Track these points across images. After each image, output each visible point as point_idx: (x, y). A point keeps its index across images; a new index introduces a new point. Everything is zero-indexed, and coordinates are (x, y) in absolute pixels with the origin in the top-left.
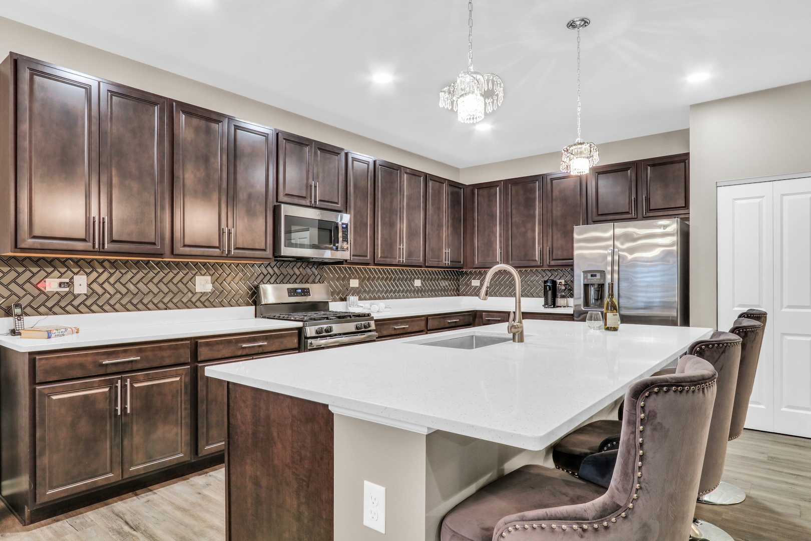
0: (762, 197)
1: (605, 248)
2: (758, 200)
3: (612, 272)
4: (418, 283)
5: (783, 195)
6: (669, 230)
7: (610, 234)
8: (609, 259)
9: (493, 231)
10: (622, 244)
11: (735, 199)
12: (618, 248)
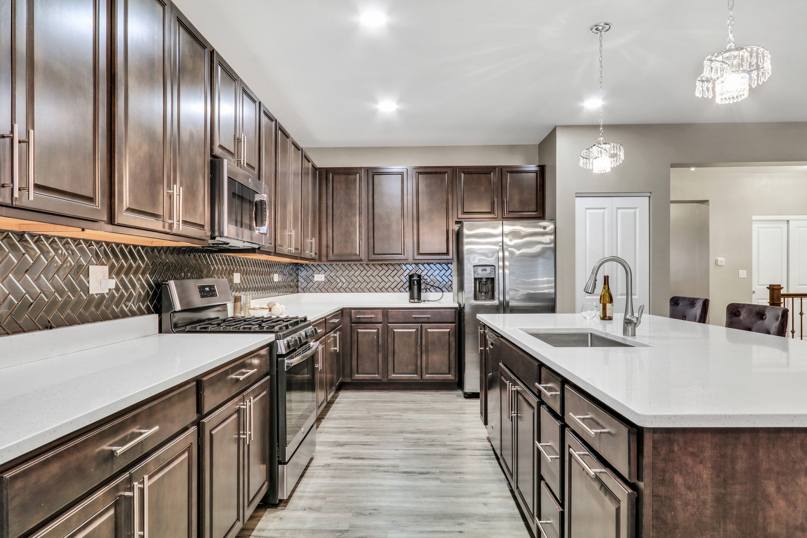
0: (605, 208)
1: (495, 244)
2: (602, 211)
3: (504, 267)
4: (276, 278)
5: (618, 208)
6: (548, 230)
7: (498, 231)
8: (501, 254)
9: (351, 222)
10: (511, 240)
11: (587, 209)
12: (507, 245)
